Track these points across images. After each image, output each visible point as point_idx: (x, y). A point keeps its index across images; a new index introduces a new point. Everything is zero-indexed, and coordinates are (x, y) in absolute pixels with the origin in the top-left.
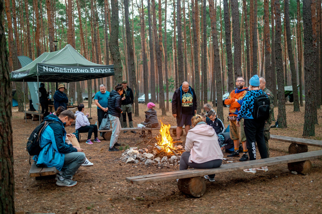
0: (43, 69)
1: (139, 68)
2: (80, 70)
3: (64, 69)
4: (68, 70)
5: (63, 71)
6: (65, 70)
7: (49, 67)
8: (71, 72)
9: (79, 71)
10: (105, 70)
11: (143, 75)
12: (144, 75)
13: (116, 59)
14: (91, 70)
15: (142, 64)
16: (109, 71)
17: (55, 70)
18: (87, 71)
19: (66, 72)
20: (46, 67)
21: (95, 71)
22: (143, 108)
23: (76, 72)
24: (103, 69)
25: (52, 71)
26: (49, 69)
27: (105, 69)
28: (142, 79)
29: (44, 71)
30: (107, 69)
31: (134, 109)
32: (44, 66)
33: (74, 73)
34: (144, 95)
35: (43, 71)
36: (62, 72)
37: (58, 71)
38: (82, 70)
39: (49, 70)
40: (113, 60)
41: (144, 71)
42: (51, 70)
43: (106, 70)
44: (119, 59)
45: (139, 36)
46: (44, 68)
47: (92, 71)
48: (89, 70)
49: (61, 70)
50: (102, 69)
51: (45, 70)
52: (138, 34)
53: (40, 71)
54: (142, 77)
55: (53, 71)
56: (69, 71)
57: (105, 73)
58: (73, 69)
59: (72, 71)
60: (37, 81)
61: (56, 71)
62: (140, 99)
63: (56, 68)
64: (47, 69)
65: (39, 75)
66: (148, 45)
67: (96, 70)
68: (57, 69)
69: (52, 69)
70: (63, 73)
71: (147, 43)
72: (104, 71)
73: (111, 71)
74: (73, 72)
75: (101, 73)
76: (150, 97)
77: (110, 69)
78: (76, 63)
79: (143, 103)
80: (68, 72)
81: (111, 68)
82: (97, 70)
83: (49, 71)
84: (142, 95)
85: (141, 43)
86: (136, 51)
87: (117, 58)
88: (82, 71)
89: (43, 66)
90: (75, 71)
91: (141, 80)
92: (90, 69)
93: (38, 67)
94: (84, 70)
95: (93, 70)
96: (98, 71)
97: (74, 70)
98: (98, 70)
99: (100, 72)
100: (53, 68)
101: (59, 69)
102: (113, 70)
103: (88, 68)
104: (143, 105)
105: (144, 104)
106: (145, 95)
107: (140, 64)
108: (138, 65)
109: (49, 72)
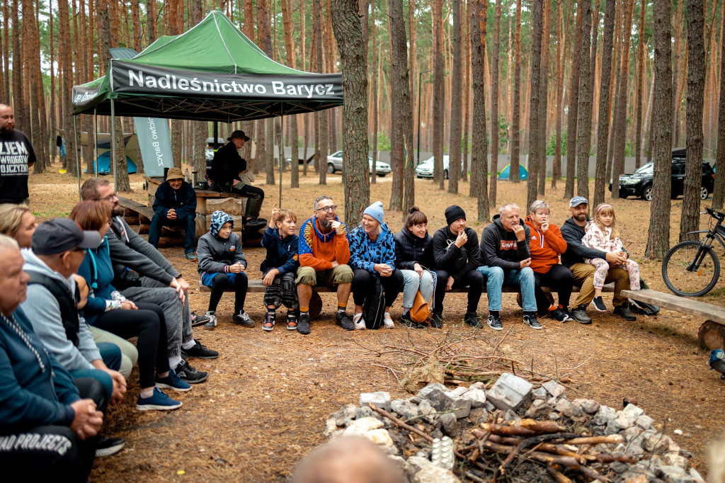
0: (128, 78)
1: (423, 94)
2: (240, 86)
3: (192, 82)
4: (205, 84)
5: (190, 85)
6: (195, 85)
7: (145, 74)
8: (212, 90)
9: (238, 89)
10: (317, 90)
11: (432, 109)
12: (435, 109)
13: (351, 53)
14: (275, 88)
15: (431, 82)
16: (329, 92)
17: (164, 82)
18: (260, 89)
19: (199, 89)
20: (136, 72)
21: (287, 90)
22: (427, 192)
23: (230, 90)
24: (312, 86)
25: (155, 85)
26: (148, 78)
27: (315, 84)
28: (428, 118)
29: (131, 84)
30: (324, 84)
31: (401, 200)
32: (131, 69)
33: (222, 93)
34: (433, 158)
35: (128, 86)
36: (186, 89)
37: (175, 87)
38: (246, 86)
39: (148, 83)
40: (342, 57)
41: (436, 99)
42: (152, 83)
43: (320, 88)
44: (360, 53)
45: (428, 14)
46: (131, 75)
47: (279, 90)
48: (269, 86)
49: (183, 82)
50: (309, 85)
51: (135, 82)
52: (426, 10)
53: (118, 85)
54: (429, 114)
55: (157, 84)
56: (208, 87)
57: (316, 97)
58: (220, 83)
59: (215, 88)
60: (110, 115)
61: (168, 86)
62: (422, 169)
63: (168, 76)
64: (140, 80)
65: (116, 97)
66: (449, 37)
67: (288, 87)
68: (171, 80)
69: (154, 81)
70: (190, 92)
71: (447, 30)
72: (314, 93)
73: (335, 92)
74: (218, 90)
75: (304, 96)
76: (446, 165)
77: (331, 87)
78: (231, 64)
79: (429, 178)
80: (205, 90)
81: (336, 84)
82: (294, 87)
83: (145, 85)
84: (427, 158)
85: (431, 31)
86: (420, 51)
87: (353, 51)
88: (247, 89)
89: (127, 69)
90: (227, 88)
91: (426, 119)
92: (271, 84)
93: (114, 73)
94: (252, 86)
95: (281, 88)
96: (294, 92)
97: (223, 86)
98: (296, 87)
99: (300, 93)
100: (157, 77)
101: (177, 81)
102: (340, 91)
103: (266, 80)
104: (429, 184)
105: (432, 181)
106: (435, 159)
107: (427, 82)
108: (422, 86)
109: (146, 90)
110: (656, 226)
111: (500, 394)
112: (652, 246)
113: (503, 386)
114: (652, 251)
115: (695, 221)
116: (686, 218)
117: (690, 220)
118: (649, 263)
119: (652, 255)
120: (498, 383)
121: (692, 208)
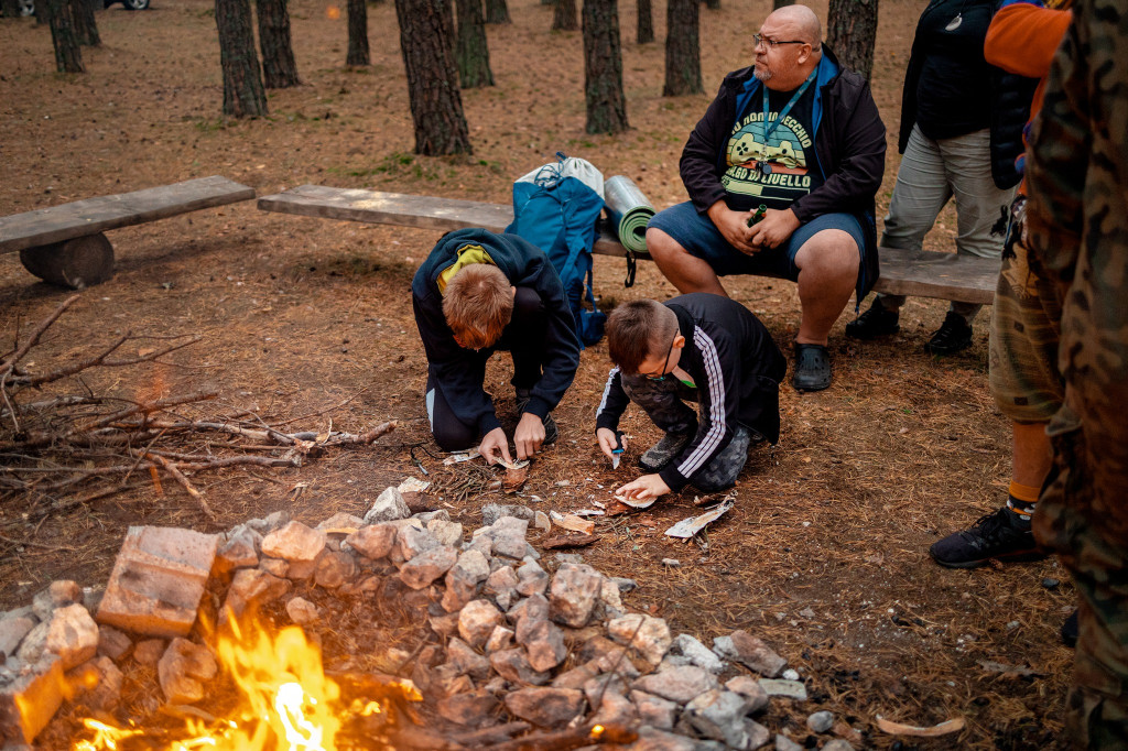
110: (233, 52)
111: (138, 599)
112: (234, 93)
113: (140, 571)
114: (236, 102)
115: (284, 36)
116: (268, 31)
117: (275, 35)
118: (235, 125)
119: (238, 109)
120: (120, 565)
121: (276, 12)
